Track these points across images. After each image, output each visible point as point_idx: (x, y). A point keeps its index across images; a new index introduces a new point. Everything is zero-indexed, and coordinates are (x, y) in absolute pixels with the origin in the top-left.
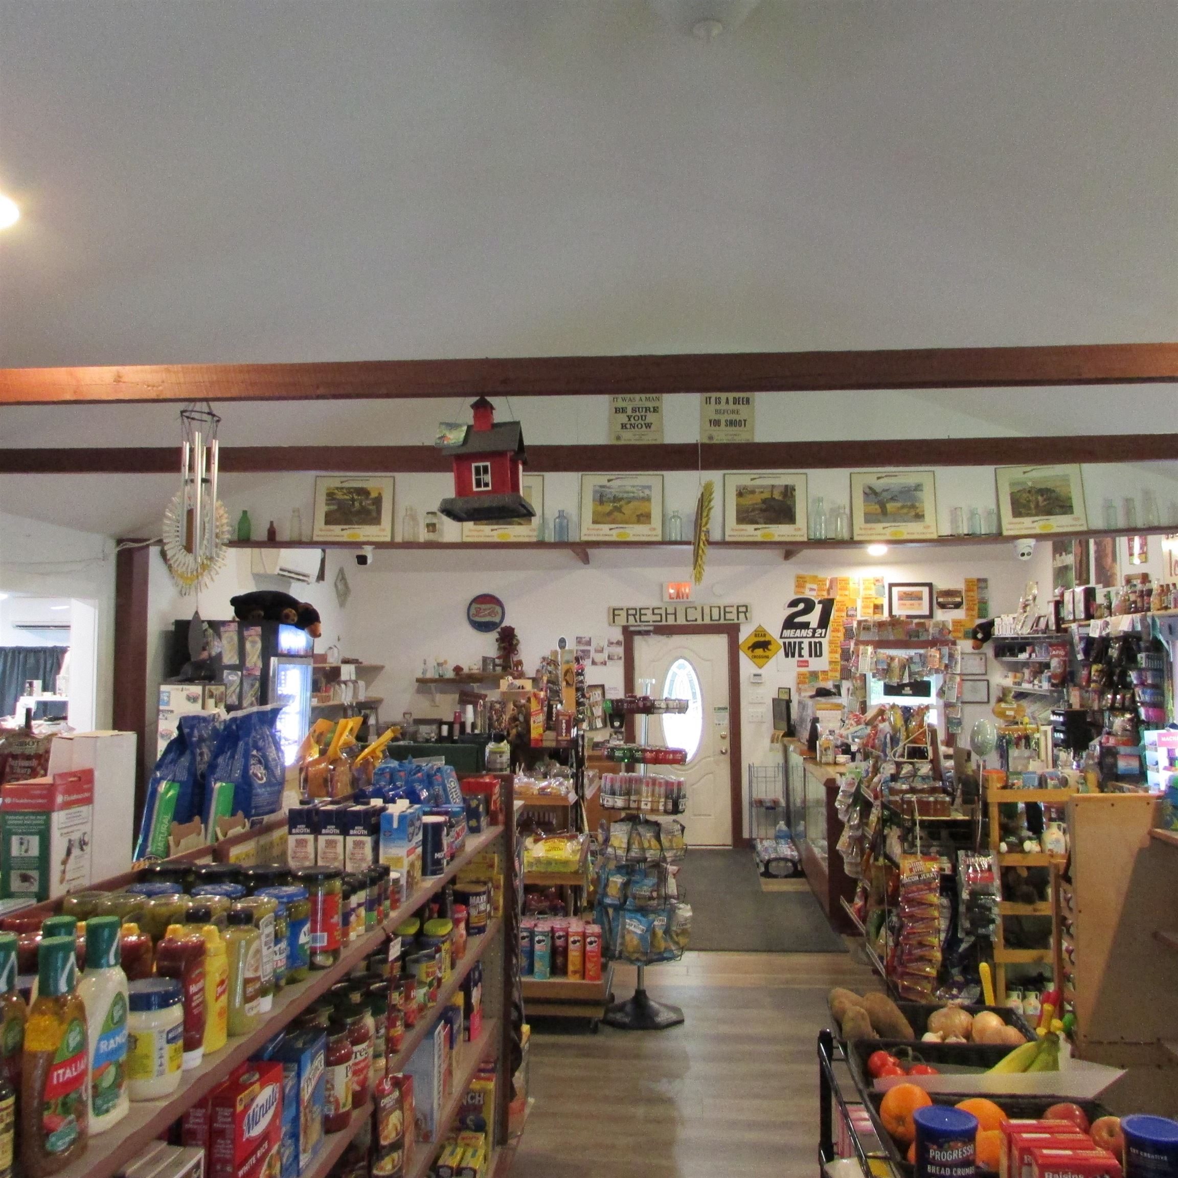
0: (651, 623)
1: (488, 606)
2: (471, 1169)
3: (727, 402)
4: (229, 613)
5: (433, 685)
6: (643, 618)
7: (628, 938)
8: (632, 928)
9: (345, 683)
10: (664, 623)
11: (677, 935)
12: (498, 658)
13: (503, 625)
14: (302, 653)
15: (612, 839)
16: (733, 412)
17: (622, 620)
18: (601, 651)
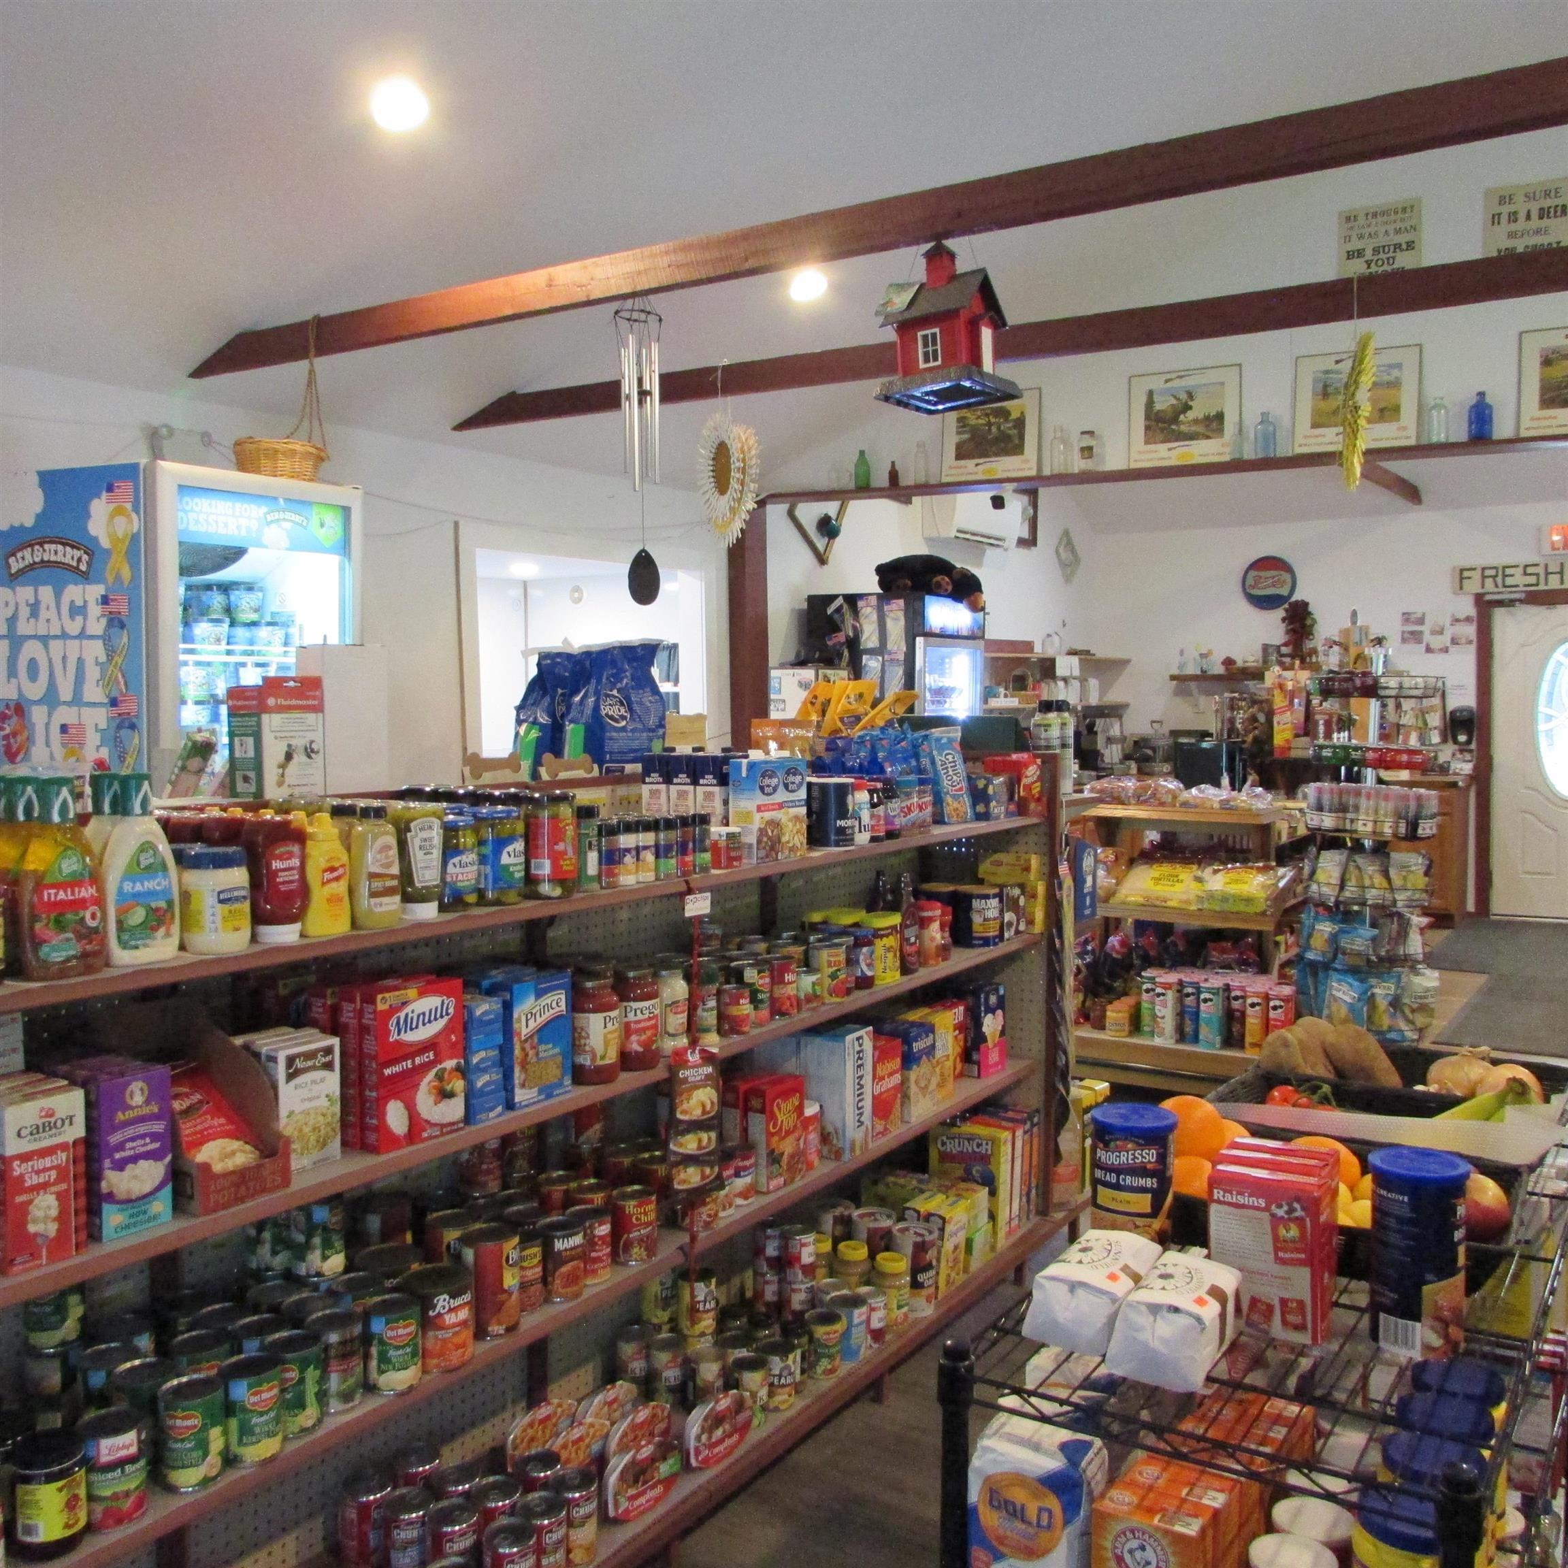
0: (1522, 588)
1: (1273, 573)
2: (940, 1217)
3: (1528, 217)
4: (871, 584)
5: (1193, 685)
6: (1509, 581)
7: (1334, 1008)
8: (1340, 995)
9: (1065, 680)
10: (1542, 587)
11: (1413, 1011)
12: (1285, 645)
13: (1293, 599)
14: (965, 633)
15: (1319, 871)
16: (1538, 232)
17: (1473, 586)
18: (1441, 632)
